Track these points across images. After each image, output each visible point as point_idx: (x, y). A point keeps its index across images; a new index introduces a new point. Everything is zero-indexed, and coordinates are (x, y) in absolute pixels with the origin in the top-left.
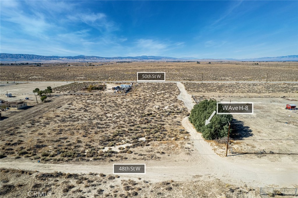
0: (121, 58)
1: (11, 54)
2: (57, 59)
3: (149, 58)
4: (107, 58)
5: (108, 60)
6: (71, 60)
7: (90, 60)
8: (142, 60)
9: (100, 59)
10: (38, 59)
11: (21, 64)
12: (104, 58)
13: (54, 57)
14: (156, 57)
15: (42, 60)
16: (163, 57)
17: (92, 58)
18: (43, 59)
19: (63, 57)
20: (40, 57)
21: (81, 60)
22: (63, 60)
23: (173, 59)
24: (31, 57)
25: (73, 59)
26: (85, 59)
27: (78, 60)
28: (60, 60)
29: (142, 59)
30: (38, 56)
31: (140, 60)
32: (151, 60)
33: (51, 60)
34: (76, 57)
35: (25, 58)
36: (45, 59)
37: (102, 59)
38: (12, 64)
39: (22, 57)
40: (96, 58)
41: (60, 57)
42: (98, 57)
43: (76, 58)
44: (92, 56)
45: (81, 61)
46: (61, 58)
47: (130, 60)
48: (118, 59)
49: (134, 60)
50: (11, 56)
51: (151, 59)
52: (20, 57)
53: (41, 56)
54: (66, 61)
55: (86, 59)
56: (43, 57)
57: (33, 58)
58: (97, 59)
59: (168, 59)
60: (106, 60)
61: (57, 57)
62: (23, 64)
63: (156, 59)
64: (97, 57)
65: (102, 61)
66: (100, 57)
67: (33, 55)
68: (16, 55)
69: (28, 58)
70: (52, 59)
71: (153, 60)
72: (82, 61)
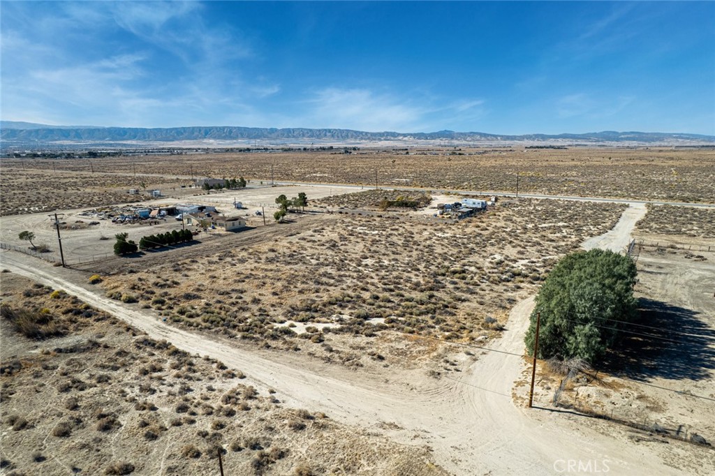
0: (544, 137)
1: (311, 130)
2: (392, 138)
3: (623, 136)
4: (508, 138)
5: (508, 142)
6: (423, 140)
7: (464, 142)
8: (600, 143)
9: (488, 140)
10: (356, 138)
11: (321, 148)
12: (500, 136)
13: (388, 134)
14: (647, 134)
15: (364, 141)
16: (670, 135)
17: (469, 136)
18: (365, 139)
19: (405, 135)
20: (361, 135)
21: (444, 142)
22: (405, 141)
23: (704, 141)
24: (343, 135)
25: (427, 139)
26: (452, 139)
27: (438, 141)
28: (400, 140)
29: (602, 141)
30: (356, 132)
31: (594, 143)
32: (627, 143)
33: (380, 140)
34: (434, 133)
35: (333, 136)
36: (369, 138)
37: (493, 140)
38: (305, 149)
39: (328, 134)
40: (478, 137)
41: (399, 135)
42: (485, 135)
43: (433, 136)
44: (471, 133)
45: (442, 143)
46: (401, 138)
47: (566, 143)
48: (534, 139)
49: (577, 143)
50: (310, 133)
51: (627, 139)
52: (325, 135)
53: (362, 133)
54: (409, 143)
55: (457, 139)
56: (367, 133)
57: (347, 136)
58: (483, 138)
59: (688, 139)
60: (503, 143)
61: (394, 135)
62: (324, 149)
63: (646, 141)
64: (481, 135)
65: (494, 143)
66: (488, 135)
67: (348, 131)
68: (319, 130)
69: (338, 137)
70: (382, 139)
71: (634, 143)
72: (446, 144)
